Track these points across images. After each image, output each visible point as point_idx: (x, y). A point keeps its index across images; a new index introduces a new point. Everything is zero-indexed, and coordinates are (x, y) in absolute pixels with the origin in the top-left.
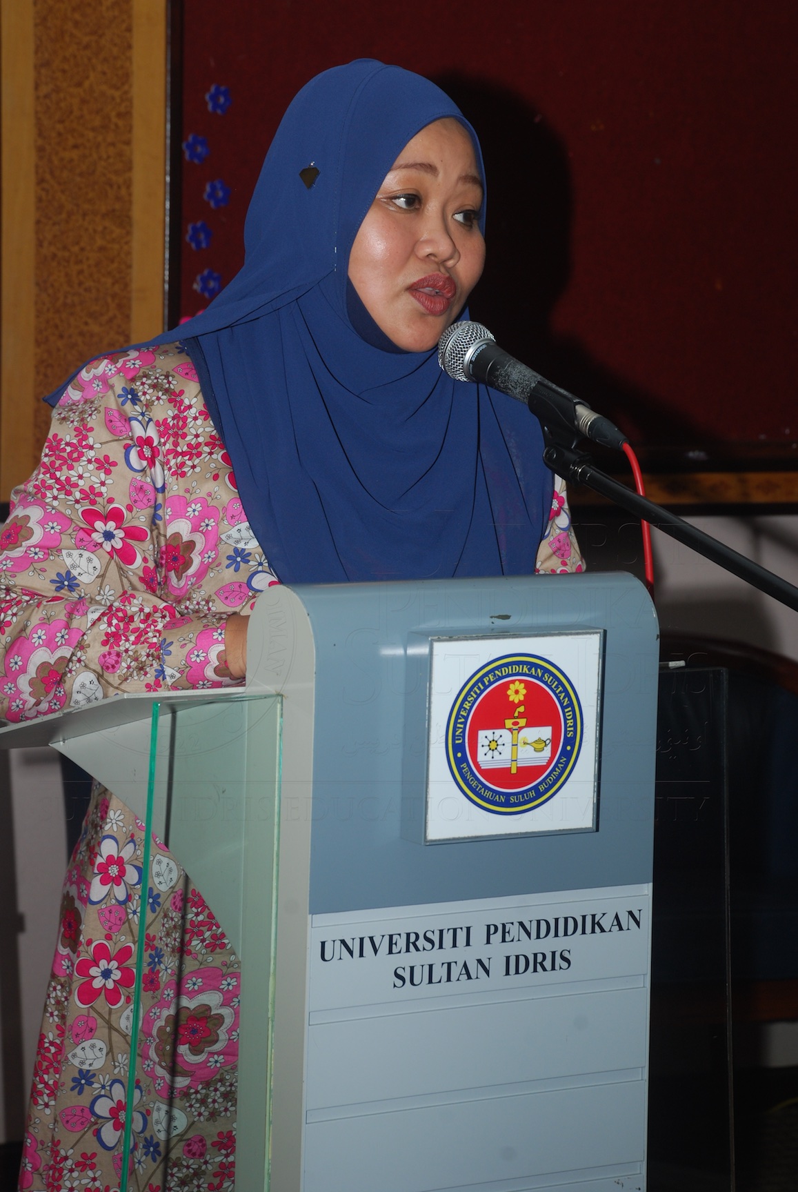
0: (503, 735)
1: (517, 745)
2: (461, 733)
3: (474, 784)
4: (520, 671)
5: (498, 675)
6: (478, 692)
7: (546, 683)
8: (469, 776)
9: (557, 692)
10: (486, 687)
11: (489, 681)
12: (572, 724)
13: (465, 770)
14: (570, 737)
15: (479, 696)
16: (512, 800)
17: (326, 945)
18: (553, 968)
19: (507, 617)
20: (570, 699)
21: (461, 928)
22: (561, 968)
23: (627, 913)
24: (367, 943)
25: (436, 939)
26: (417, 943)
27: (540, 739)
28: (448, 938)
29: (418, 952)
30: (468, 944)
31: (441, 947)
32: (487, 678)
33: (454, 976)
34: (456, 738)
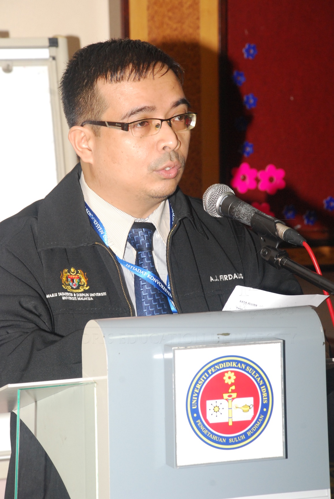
0: (223, 403)
1: (231, 409)
2: (195, 402)
3: (206, 432)
4: (231, 366)
5: (217, 368)
6: (205, 378)
7: (248, 372)
8: (202, 428)
9: (256, 377)
10: (210, 376)
12: (266, 396)
13: (199, 424)
14: (266, 403)
16: (230, 441)
19: (228, 334)
20: (264, 381)
27: (246, 405)
32: (211, 370)
34: (193, 405)
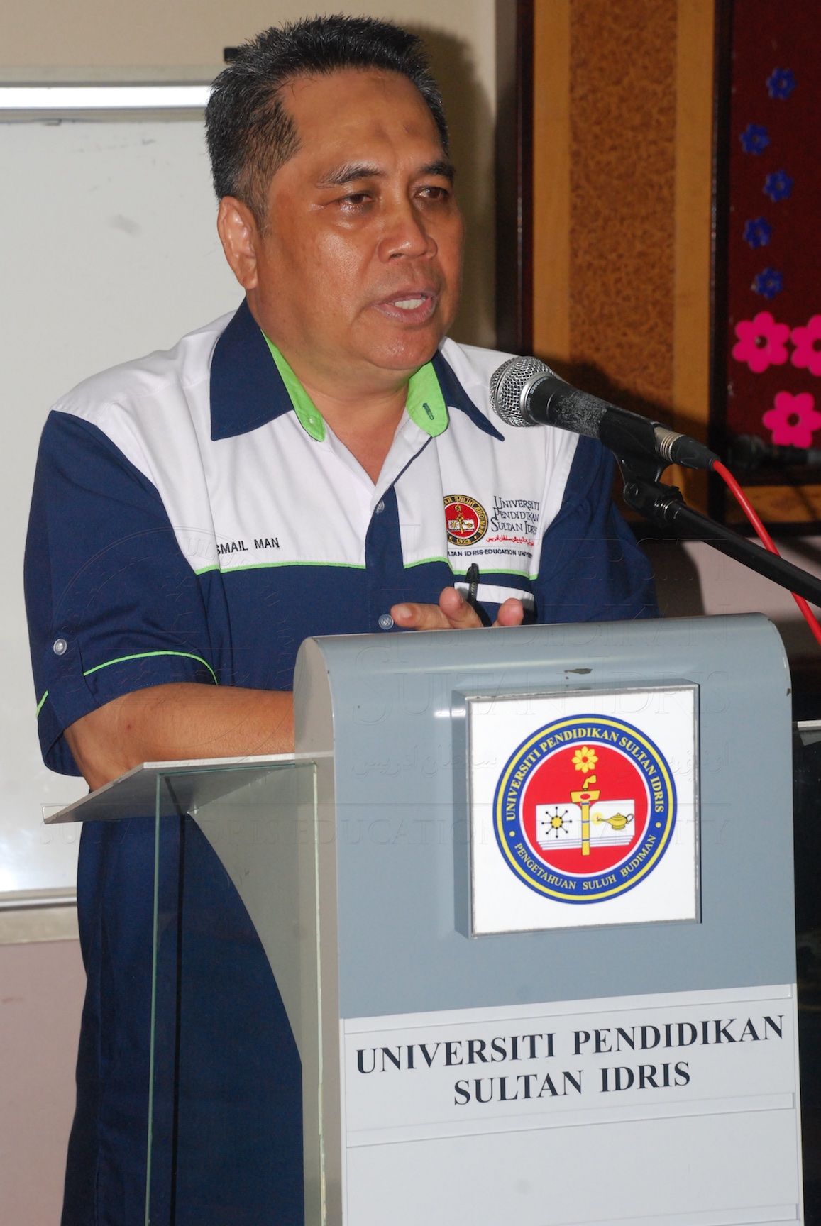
0: (570, 811)
1: (588, 822)
2: (513, 808)
3: (534, 868)
4: (589, 735)
5: (559, 740)
6: (534, 760)
7: (624, 749)
8: (526, 859)
9: (640, 759)
10: (544, 755)
11: (547, 747)
12: (661, 797)
13: (521, 851)
14: (660, 812)
15: (534, 765)
16: (586, 886)
17: (364, 1054)
18: (666, 1083)
19: (587, 671)
20: (657, 767)
21: (541, 1036)
22: (676, 1083)
23: (764, 1020)
24: (418, 1053)
25: (508, 1048)
26: (483, 1052)
27: (619, 815)
28: (524, 1047)
29: (485, 1063)
30: (551, 1053)
31: (515, 1057)
32: (545, 744)
33: (534, 1090)
34: (507, 814)
